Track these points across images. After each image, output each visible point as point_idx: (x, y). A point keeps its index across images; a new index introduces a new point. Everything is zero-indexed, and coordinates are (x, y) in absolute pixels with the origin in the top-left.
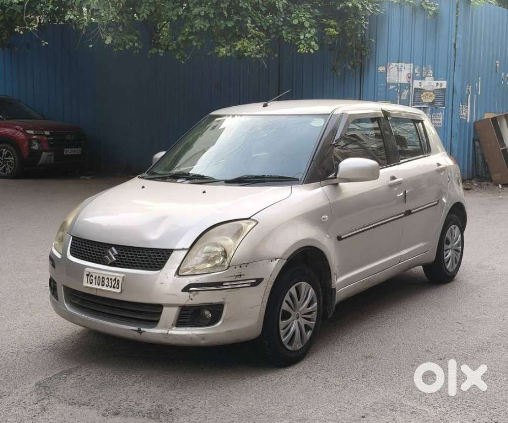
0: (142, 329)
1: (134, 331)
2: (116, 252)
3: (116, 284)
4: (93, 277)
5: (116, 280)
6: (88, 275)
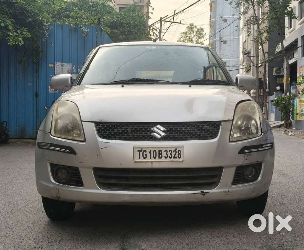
0: (205, 191)
1: (197, 194)
2: (163, 129)
3: (177, 154)
4: (146, 152)
5: (177, 151)
6: (139, 151)
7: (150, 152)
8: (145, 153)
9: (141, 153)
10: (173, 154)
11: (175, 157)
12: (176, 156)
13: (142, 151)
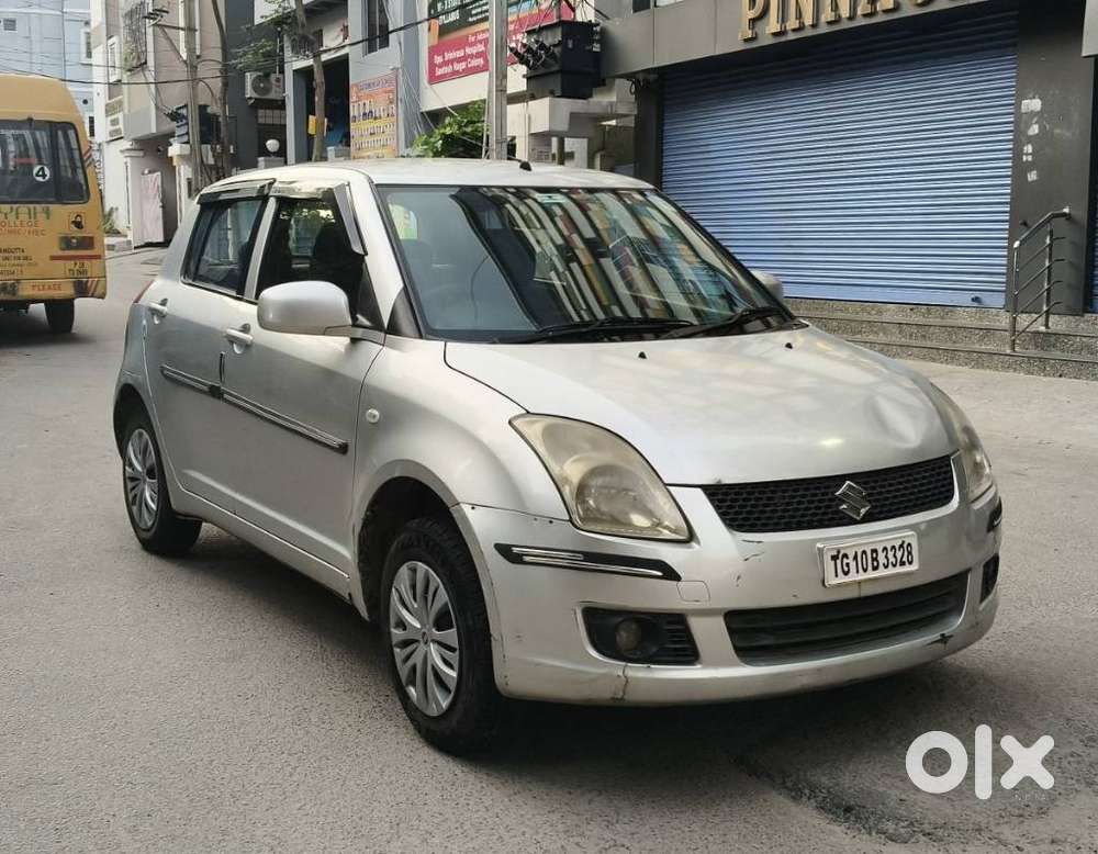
1: (934, 645)
3: (906, 553)
4: (847, 558)
5: (905, 546)
6: (834, 558)
7: (855, 558)
8: (845, 561)
9: (839, 562)
10: (899, 554)
11: (902, 564)
12: (905, 559)
13: (840, 556)
